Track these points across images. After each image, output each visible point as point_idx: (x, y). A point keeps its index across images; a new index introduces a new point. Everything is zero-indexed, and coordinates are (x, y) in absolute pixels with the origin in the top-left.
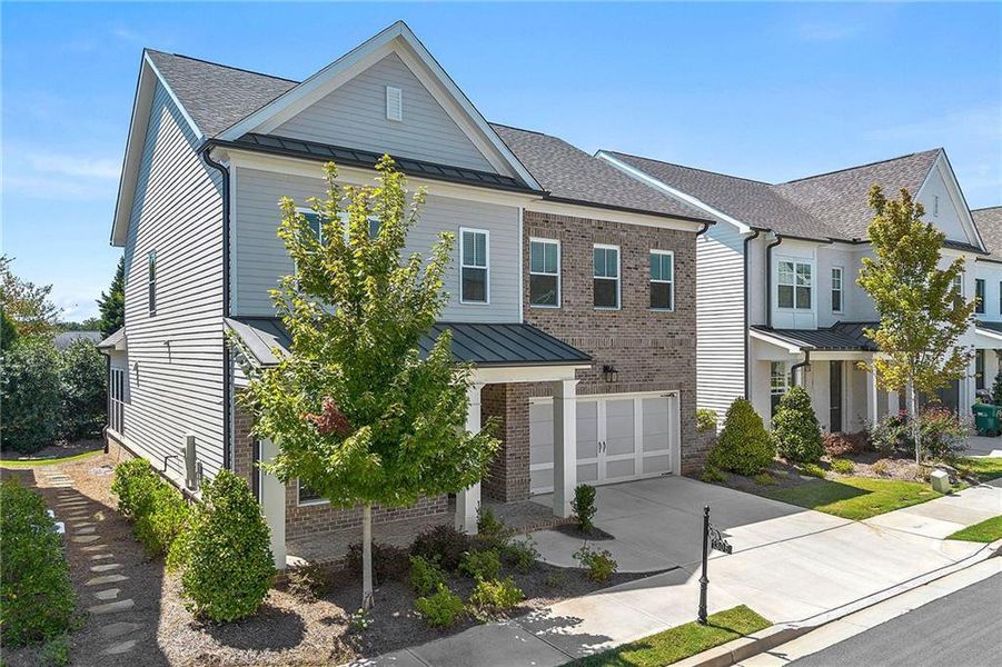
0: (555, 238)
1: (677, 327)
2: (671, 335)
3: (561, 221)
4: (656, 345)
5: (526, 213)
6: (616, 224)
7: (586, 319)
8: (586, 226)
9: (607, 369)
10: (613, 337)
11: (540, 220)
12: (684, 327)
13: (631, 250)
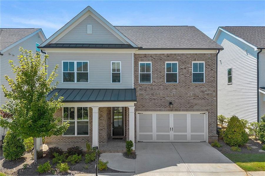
0: (149, 61)
1: (206, 89)
2: (203, 92)
3: (151, 56)
4: (195, 95)
5: (135, 55)
6: (175, 54)
7: (162, 87)
8: (162, 56)
9: (171, 103)
10: (174, 93)
11: (143, 56)
12: (210, 89)
13: (182, 62)
